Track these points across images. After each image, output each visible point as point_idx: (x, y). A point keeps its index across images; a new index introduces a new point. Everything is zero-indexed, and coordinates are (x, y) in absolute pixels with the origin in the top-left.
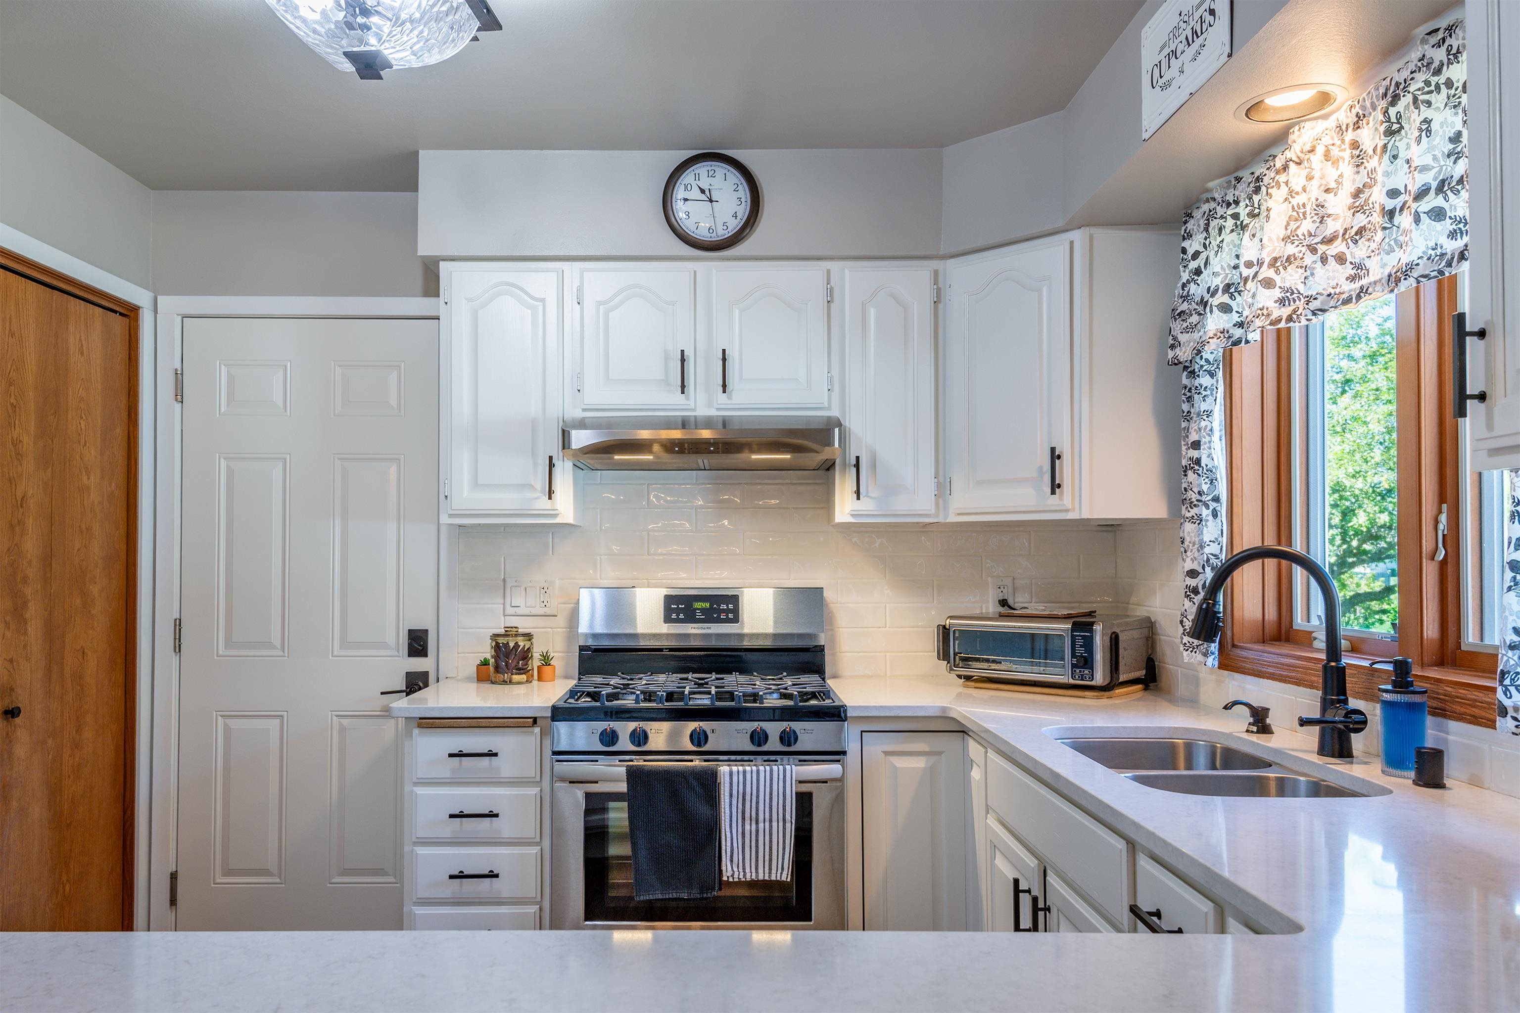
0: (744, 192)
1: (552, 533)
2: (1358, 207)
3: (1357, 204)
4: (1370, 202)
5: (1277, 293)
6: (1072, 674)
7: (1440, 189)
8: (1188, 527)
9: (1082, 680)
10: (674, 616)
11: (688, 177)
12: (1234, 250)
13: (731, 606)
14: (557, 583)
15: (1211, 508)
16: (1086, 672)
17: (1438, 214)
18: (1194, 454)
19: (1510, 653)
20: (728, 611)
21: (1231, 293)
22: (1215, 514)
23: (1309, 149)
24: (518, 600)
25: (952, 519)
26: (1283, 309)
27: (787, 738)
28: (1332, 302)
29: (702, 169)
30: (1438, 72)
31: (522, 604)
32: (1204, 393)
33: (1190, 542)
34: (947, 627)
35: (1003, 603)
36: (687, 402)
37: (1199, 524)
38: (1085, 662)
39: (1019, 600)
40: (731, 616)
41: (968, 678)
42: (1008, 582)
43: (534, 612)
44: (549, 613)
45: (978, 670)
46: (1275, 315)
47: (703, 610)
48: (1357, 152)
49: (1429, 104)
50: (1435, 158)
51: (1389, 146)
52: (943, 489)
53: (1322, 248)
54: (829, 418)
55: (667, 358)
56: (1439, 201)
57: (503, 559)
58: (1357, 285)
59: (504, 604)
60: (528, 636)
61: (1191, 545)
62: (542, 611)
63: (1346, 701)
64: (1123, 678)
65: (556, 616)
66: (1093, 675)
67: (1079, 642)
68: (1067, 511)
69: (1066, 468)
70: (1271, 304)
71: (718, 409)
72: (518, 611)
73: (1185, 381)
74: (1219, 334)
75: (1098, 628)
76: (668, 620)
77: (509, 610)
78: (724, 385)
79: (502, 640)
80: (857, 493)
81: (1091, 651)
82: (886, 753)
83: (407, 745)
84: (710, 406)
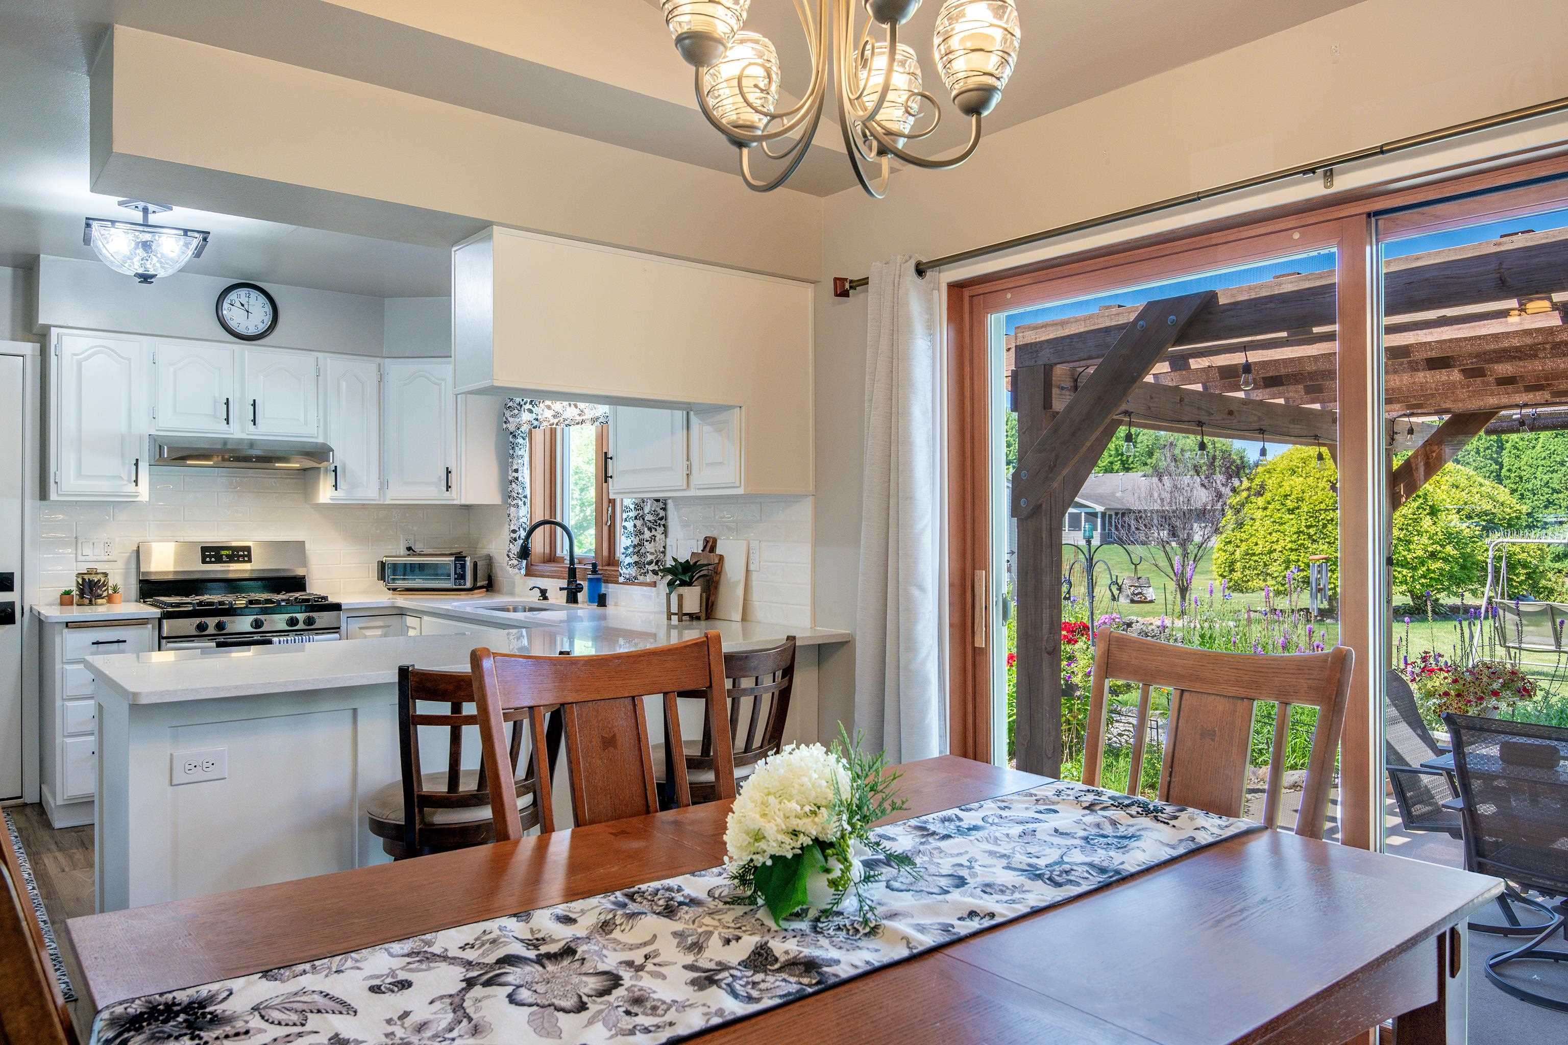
0: (268, 308)
1: (112, 507)
5: (552, 413)
6: (454, 583)
8: (513, 509)
9: (459, 586)
10: (208, 559)
11: (233, 296)
13: (246, 553)
14: (117, 539)
15: (523, 501)
16: (461, 582)
18: (516, 475)
20: (244, 556)
22: (525, 504)
24: (87, 550)
25: (387, 502)
26: (554, 420)
27: (310, 621)
29: (243, 292)
31: (90, 553)
32: (520, 447)
33: (513, 517)
34: (383, 562)
35: (409, 549)
36: (229, 430)
37: (517, 508)
38: (461, 577)
39: (418, 548)
40: (246, 559)
41: (394, 590)
42: (412, 537)
43: (99, 558)
44: (109, 559)
45: (400, 584)
46: (550, 422)
47: (227, 556)
52: (384, 485)
54: (317, 443)
57: (75, 524)
59: (76, 554)
60: (105, 574)
62: (105, 558)
63: (576, 581)
64: (479, 584)
65: (115, 561)
66: (464, 584)
67: (459, 566)
68: (453, 500)
69: (453, 477)
70: (550, 416)
71: (248, 434)
72: (87, 558)
73: (511, 439)
74: (527, 422)
75: (468, 559)
76: (204, 562)
77: (80, 558)
78: (254, 421)
79: (86, 577)
80: (336, 486)
81: (464, 571)
82: (361, 628)
83: (58, 640)
84: (242, 432)
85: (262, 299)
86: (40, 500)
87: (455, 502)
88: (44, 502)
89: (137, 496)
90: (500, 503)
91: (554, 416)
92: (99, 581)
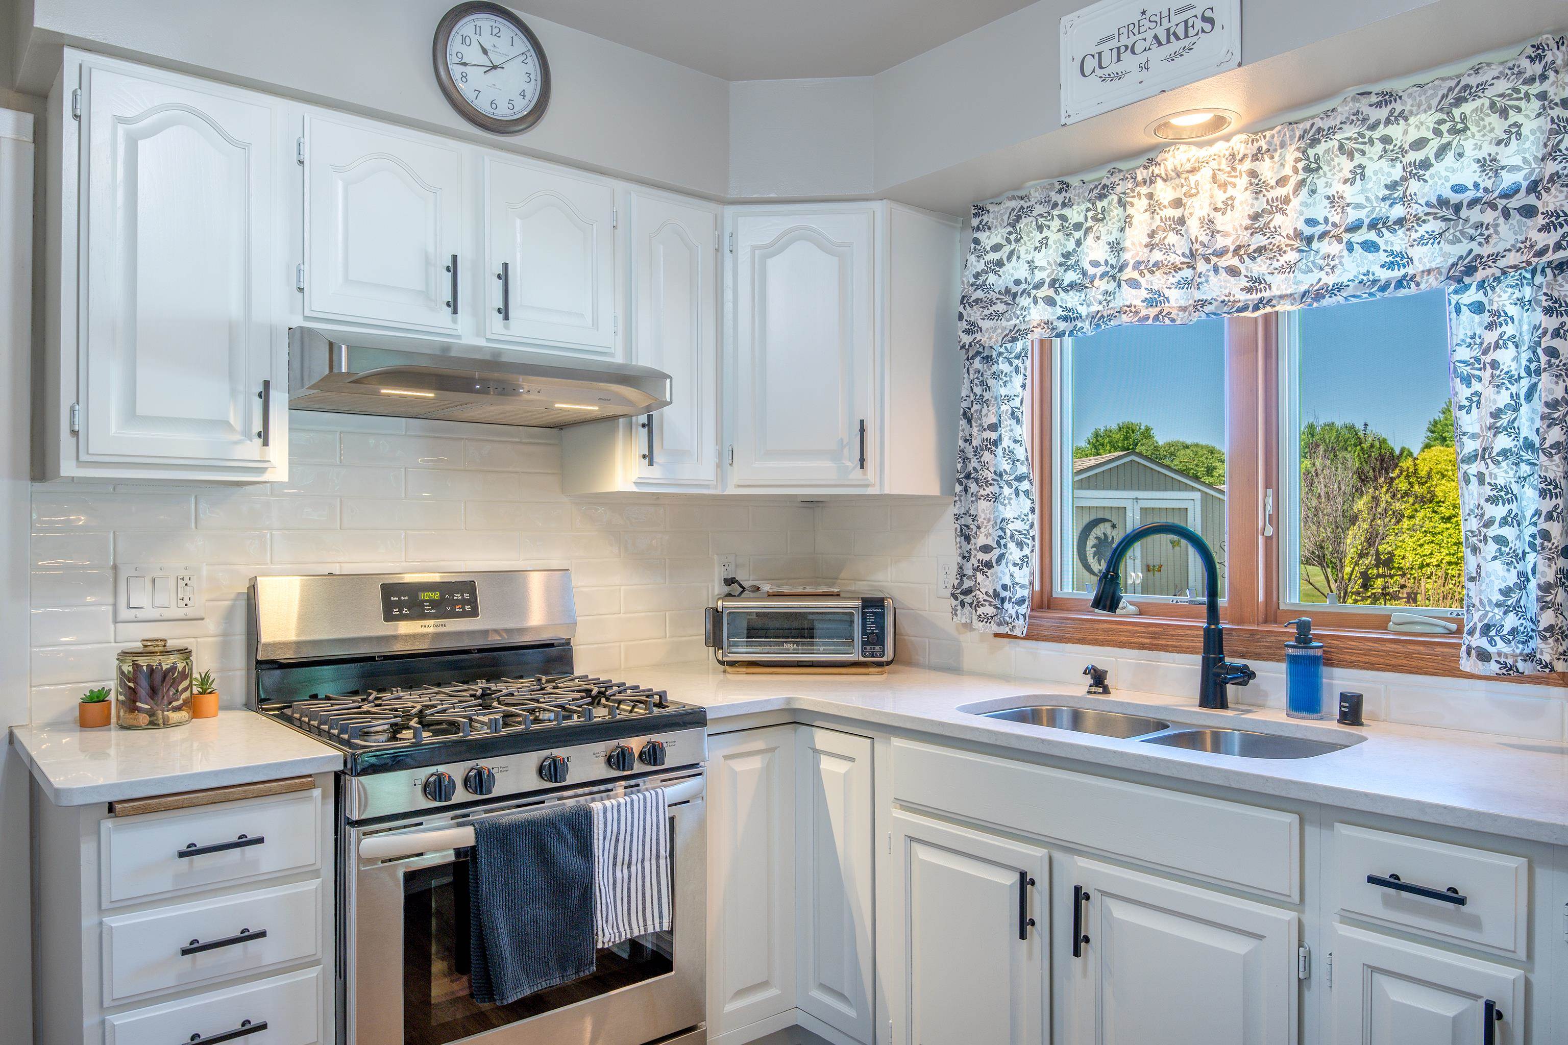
0: (533, 68)
1: (196, 497)
2: (1257, 228)
3: (1256, 226)
4: (1271, 226)
5: (1144, 294)
6: (863, 651)
7: (1373, 226)
8: (983, 504)
9: (873, 656)
10: (396, 612)
11: (466, 27)
12: (1060, 248)
13: (467, 596)
14: (205, 569)
15: (1014, 487)
16: (877, 648)
17: (1370, 247)
18: (993, 435)
19: (1496, 610)
20: (463, 602)
21: (1056, 288)
22: (1017, 493)
23: (1189, 169)
24: (140, 598)
25: (731, 490)
26: (1150, 309)
27: (653, 754)
28: (1225, 308)
29: (481, 22)
30: (1373, 127)
31: (146, 602)
32: (1005, 379)
33: (984, 519)
34: (720, 610)
35: (730, 582)
36: (452, 326)
37: (994, 502)
38: (875, 638)
39: (751, 580)
40: (468, 608)
42: (732, 557)
43: (167, 614)
44: (190, 616)
46: (1144, 312)
47: (432, 603)
48: (1256, 181)
49: (1363, 153)
50: (1367, 199)
51: (1308, 181)
52: (725, 456)
53: (1214, 259)
55: (427, 262)
56: (1372, 236)
57: (111, 535)
58: (1256, 296)
59: (115, 605)
60: (185, 653)
61: (985, 522)
62: (181, 613)
63: (1222, 659)
65: (202, 619)
66: (883, 651)
67: (870, 618)
68: (867, 486)
69: (870, 439)
70: (1138, 302)
71: (488, 340)
72: (141, 614)
73: (978, 366)
74: (1043, 324)
75: (889, 604)
76: (389, 617)
77: (124, 614)
78: (504, 312)
79: (143, 662)
80: (649, 457)
81: (882, 628)
82: (727, 758)
83: (87, 850)
84: (478, 335)
85: (522, 44)
86: (33, 479)
87: (870, 491)
88: (38, 486)
89: (263, 470)
90: (938, 494)
91: (1150, 303)
92: (173, 668)
